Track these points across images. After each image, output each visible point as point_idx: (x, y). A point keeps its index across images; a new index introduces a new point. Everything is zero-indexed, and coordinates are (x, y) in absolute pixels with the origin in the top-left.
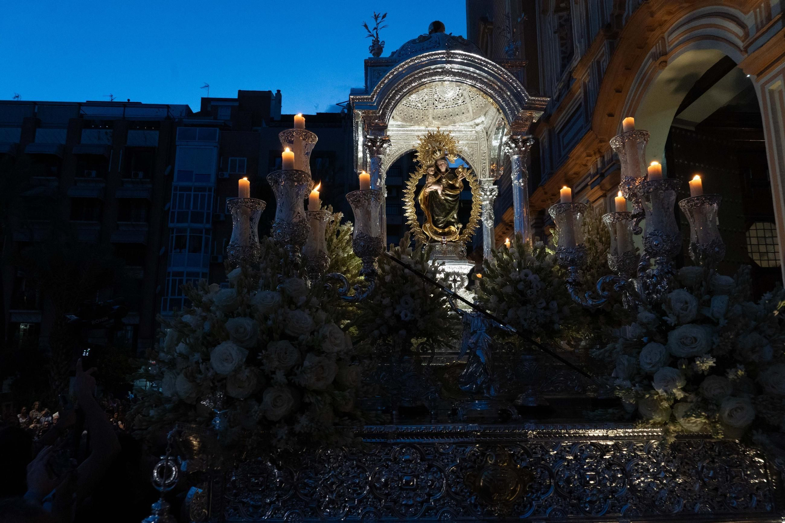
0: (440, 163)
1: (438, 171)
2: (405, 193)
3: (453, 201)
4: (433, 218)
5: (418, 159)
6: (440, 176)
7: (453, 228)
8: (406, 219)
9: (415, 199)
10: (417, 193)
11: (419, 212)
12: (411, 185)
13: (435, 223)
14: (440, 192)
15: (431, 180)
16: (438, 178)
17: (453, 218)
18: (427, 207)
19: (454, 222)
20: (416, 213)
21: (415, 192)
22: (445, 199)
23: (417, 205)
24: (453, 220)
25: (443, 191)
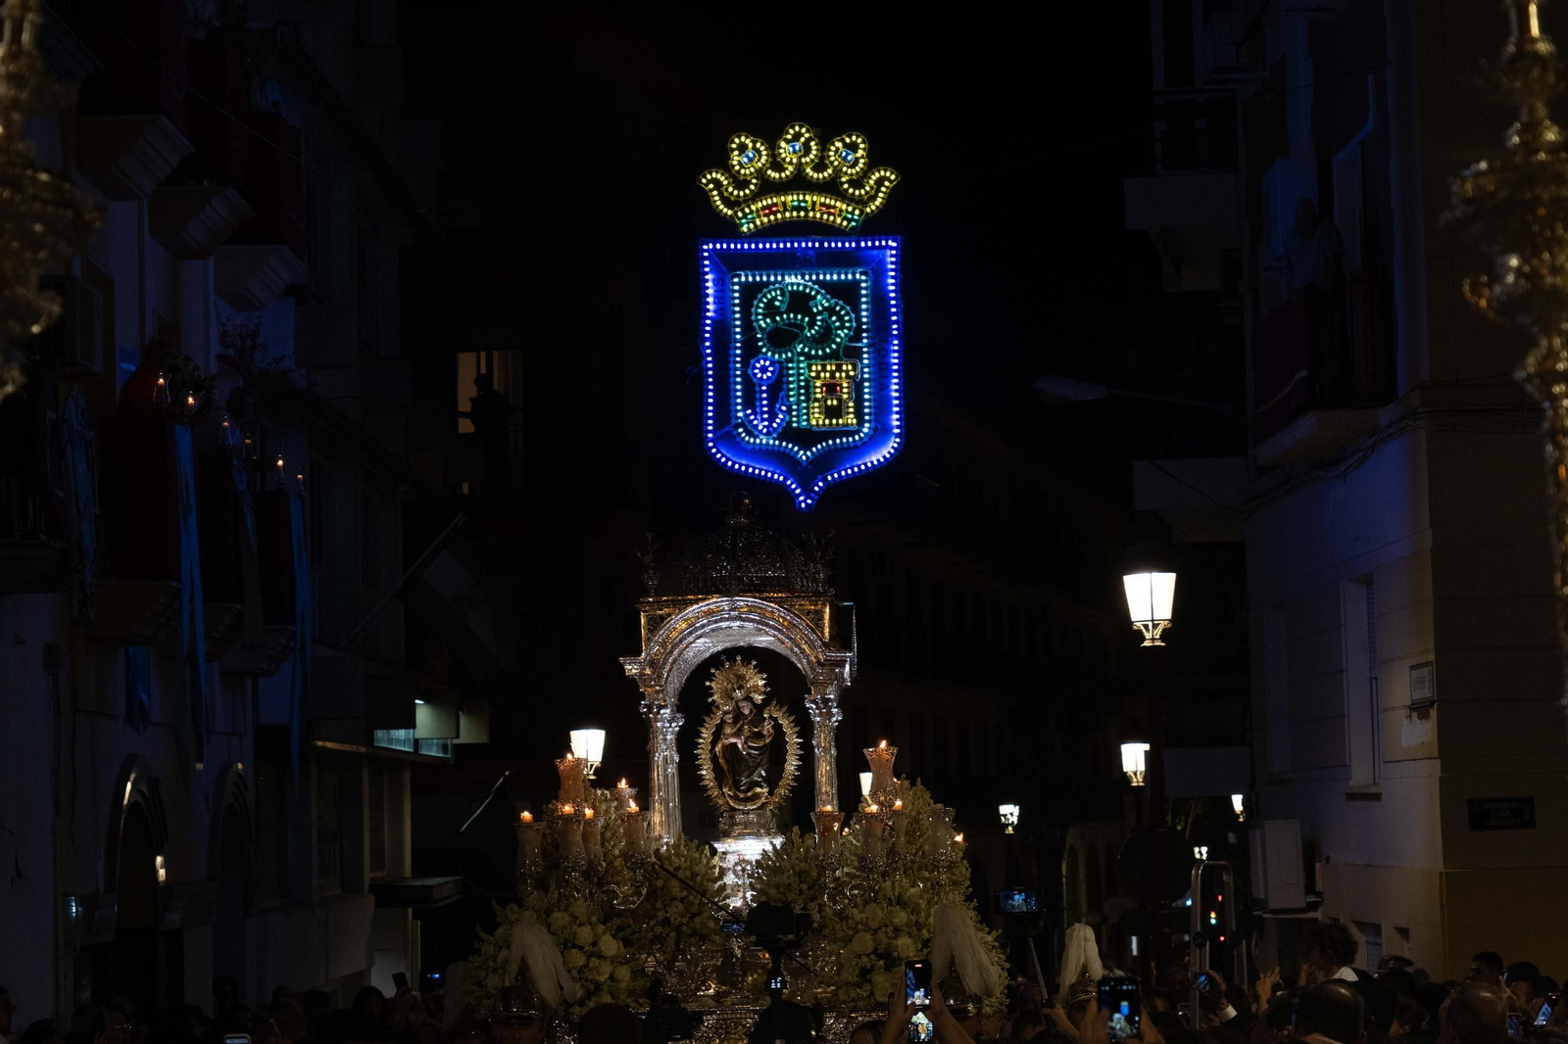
0: (742, 704)
1: (738, 715)
2: (700, 744)
3: (759, 755)
4: (734, 778)
5: (715, 697)
6: (741, 722)
7: (758, 790)
8: (701, 778)
9: (712, 751)
10: (714, 743)
11: (717, 768)
12: (706, 734)
13: (736, 786)
14: (740, 746)
15: (728, 730)
16: (738, 726)
17: (761, 776)
18: (727, 761)
19: (761, 782)
20: (714, 770)
21: (711, 742)
22: (748, 754)
23: (714, 759)
24: (760, 780)
25: (745, 743)
